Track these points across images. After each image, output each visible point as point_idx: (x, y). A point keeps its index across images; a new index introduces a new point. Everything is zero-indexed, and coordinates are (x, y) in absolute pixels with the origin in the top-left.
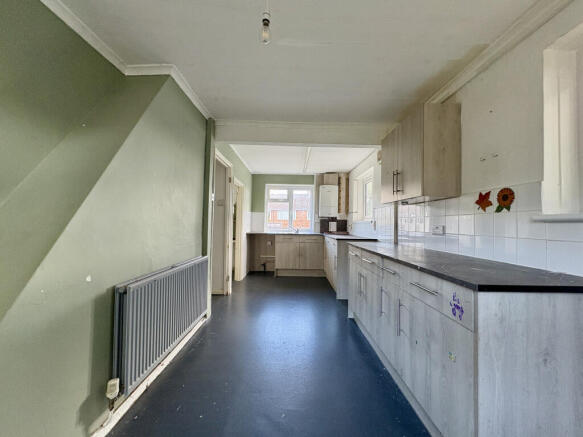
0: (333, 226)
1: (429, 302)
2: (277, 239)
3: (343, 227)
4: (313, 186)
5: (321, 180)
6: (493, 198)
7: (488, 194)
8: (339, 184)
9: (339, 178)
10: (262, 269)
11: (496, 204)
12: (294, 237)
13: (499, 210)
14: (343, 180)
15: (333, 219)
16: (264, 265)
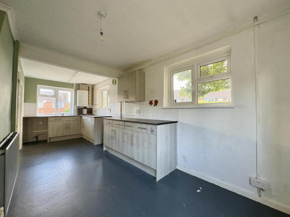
0: (85, 111)
1: (143, 132)
2: (49, 119)
3: (90, 112)
4: (73, 90)
5: (79, 87)
6: (153, 102)
7: (152, 101)
8: (89, 90)
9: (89, 87)
10: (35, 140)
11: (154, 104)
12: (62, 118)
13: (155, 106)
14: (91, 89)
15: (85, 108)
16: (37, 137)
